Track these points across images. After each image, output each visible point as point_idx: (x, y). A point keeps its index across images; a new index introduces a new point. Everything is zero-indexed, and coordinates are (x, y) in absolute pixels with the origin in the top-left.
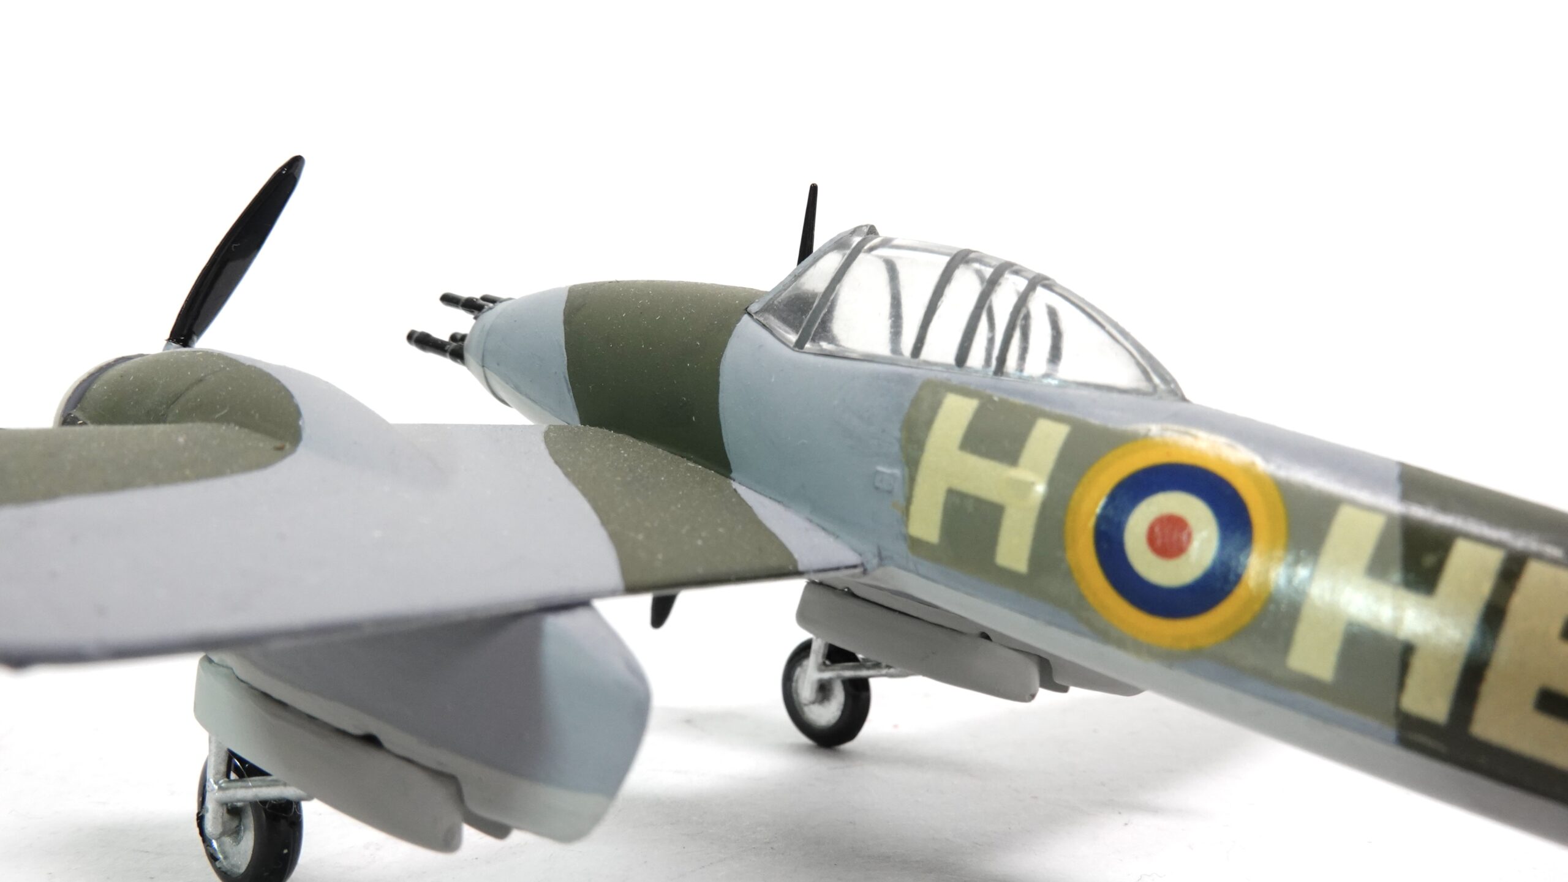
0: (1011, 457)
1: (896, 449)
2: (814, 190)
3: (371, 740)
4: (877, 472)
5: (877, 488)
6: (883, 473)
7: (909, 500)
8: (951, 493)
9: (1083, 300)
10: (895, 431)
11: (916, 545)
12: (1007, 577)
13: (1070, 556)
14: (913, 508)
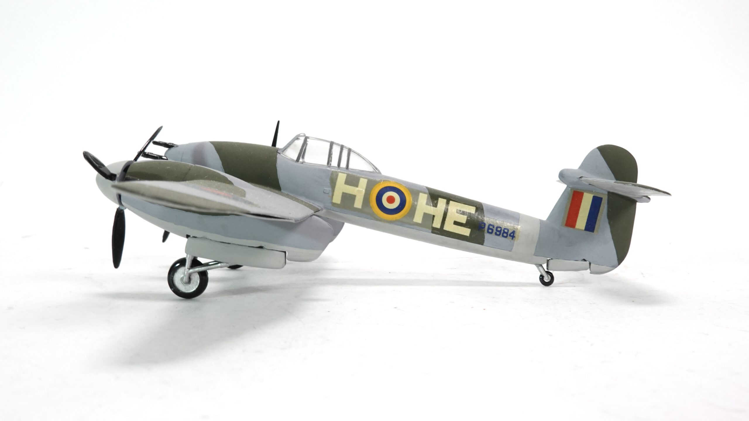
0: (356, 185)
1: (329, 184)
2: (279, 122)
3: (261, 247)
4: (325, 189)
5: (325, 193)
6: (326, 189)
7: (333, 195)
8: (343, 193)
9: (359, 154)
10: (328, 181)
11: (334, 204)
12: (357, 210)
13: (371, 205)
14: (334, 197)
